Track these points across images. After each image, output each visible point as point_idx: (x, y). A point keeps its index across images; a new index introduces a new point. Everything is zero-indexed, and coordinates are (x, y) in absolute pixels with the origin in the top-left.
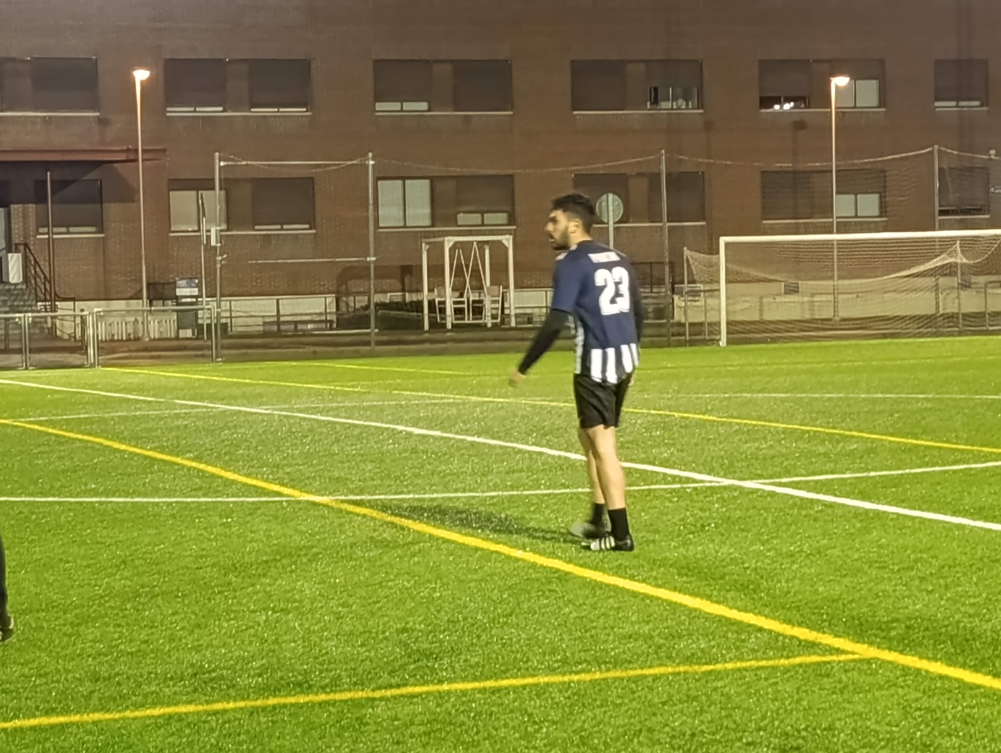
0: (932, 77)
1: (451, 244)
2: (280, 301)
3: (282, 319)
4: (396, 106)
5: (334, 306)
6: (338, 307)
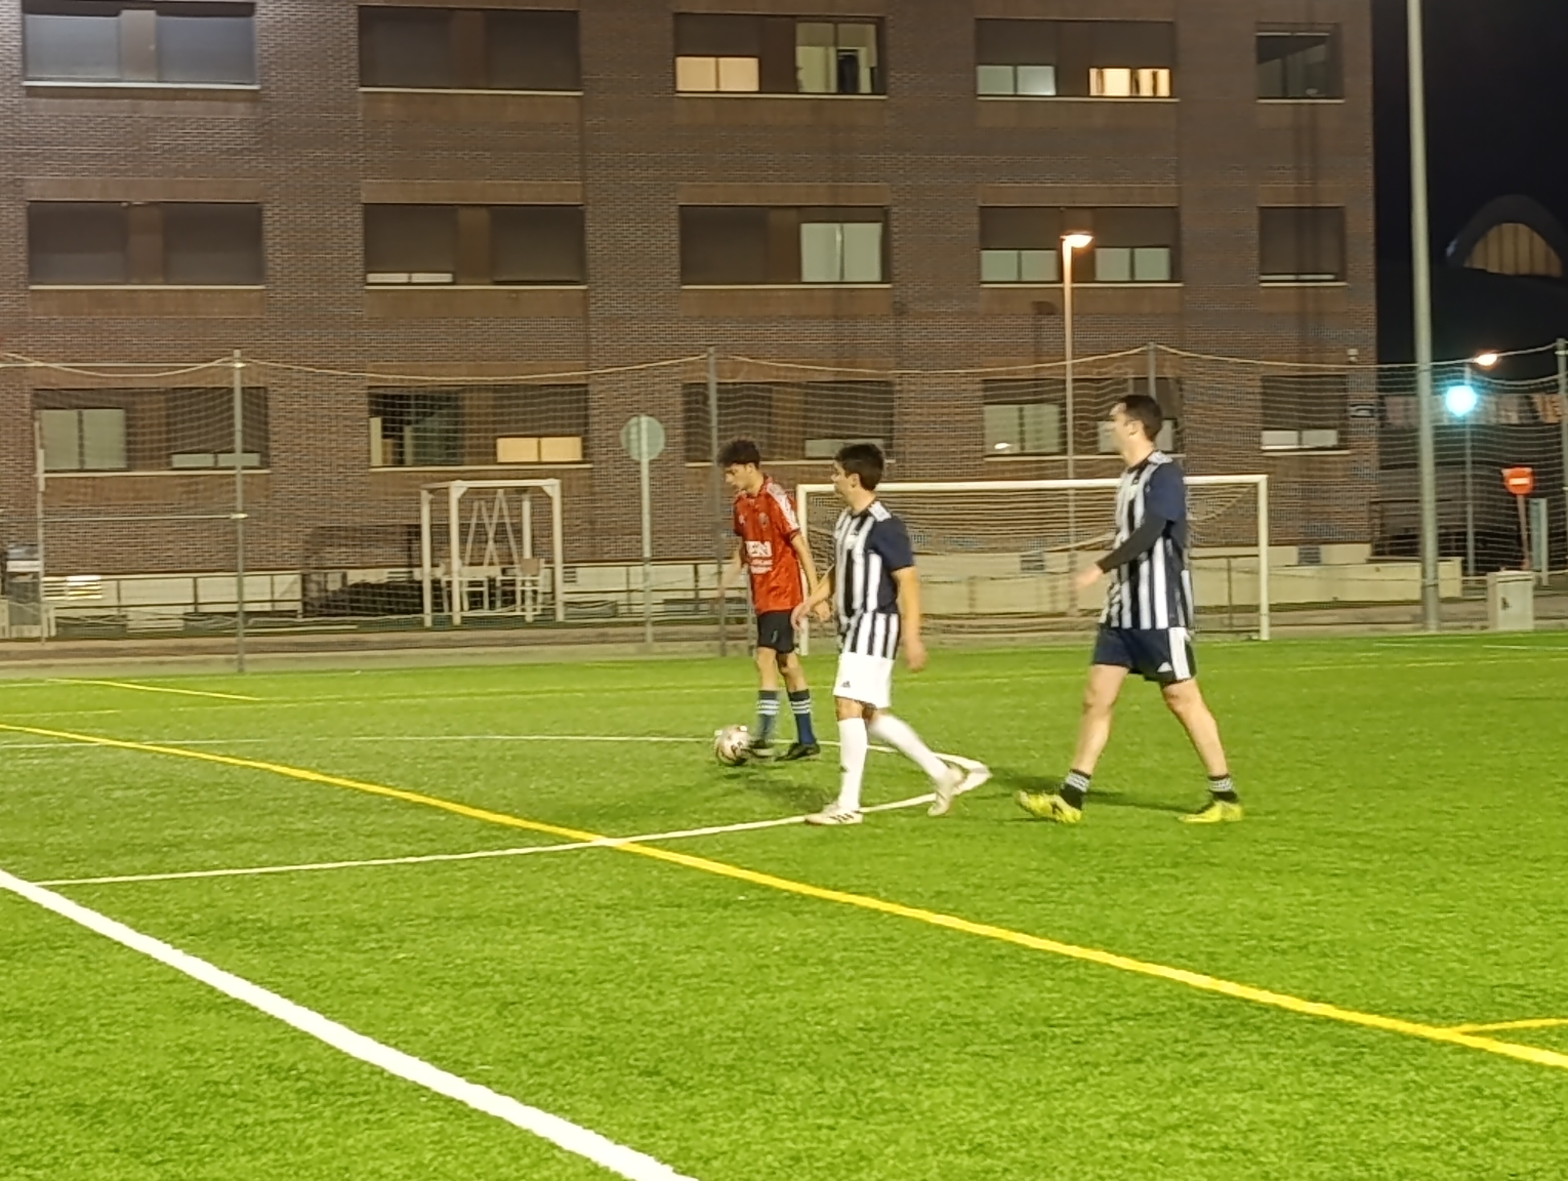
0: (1255, 233)
1: (461, 492)
2: (200, 580)
3: (201, 609)
4: (401, 276)
5: (298, 588)
6: (304, 589)
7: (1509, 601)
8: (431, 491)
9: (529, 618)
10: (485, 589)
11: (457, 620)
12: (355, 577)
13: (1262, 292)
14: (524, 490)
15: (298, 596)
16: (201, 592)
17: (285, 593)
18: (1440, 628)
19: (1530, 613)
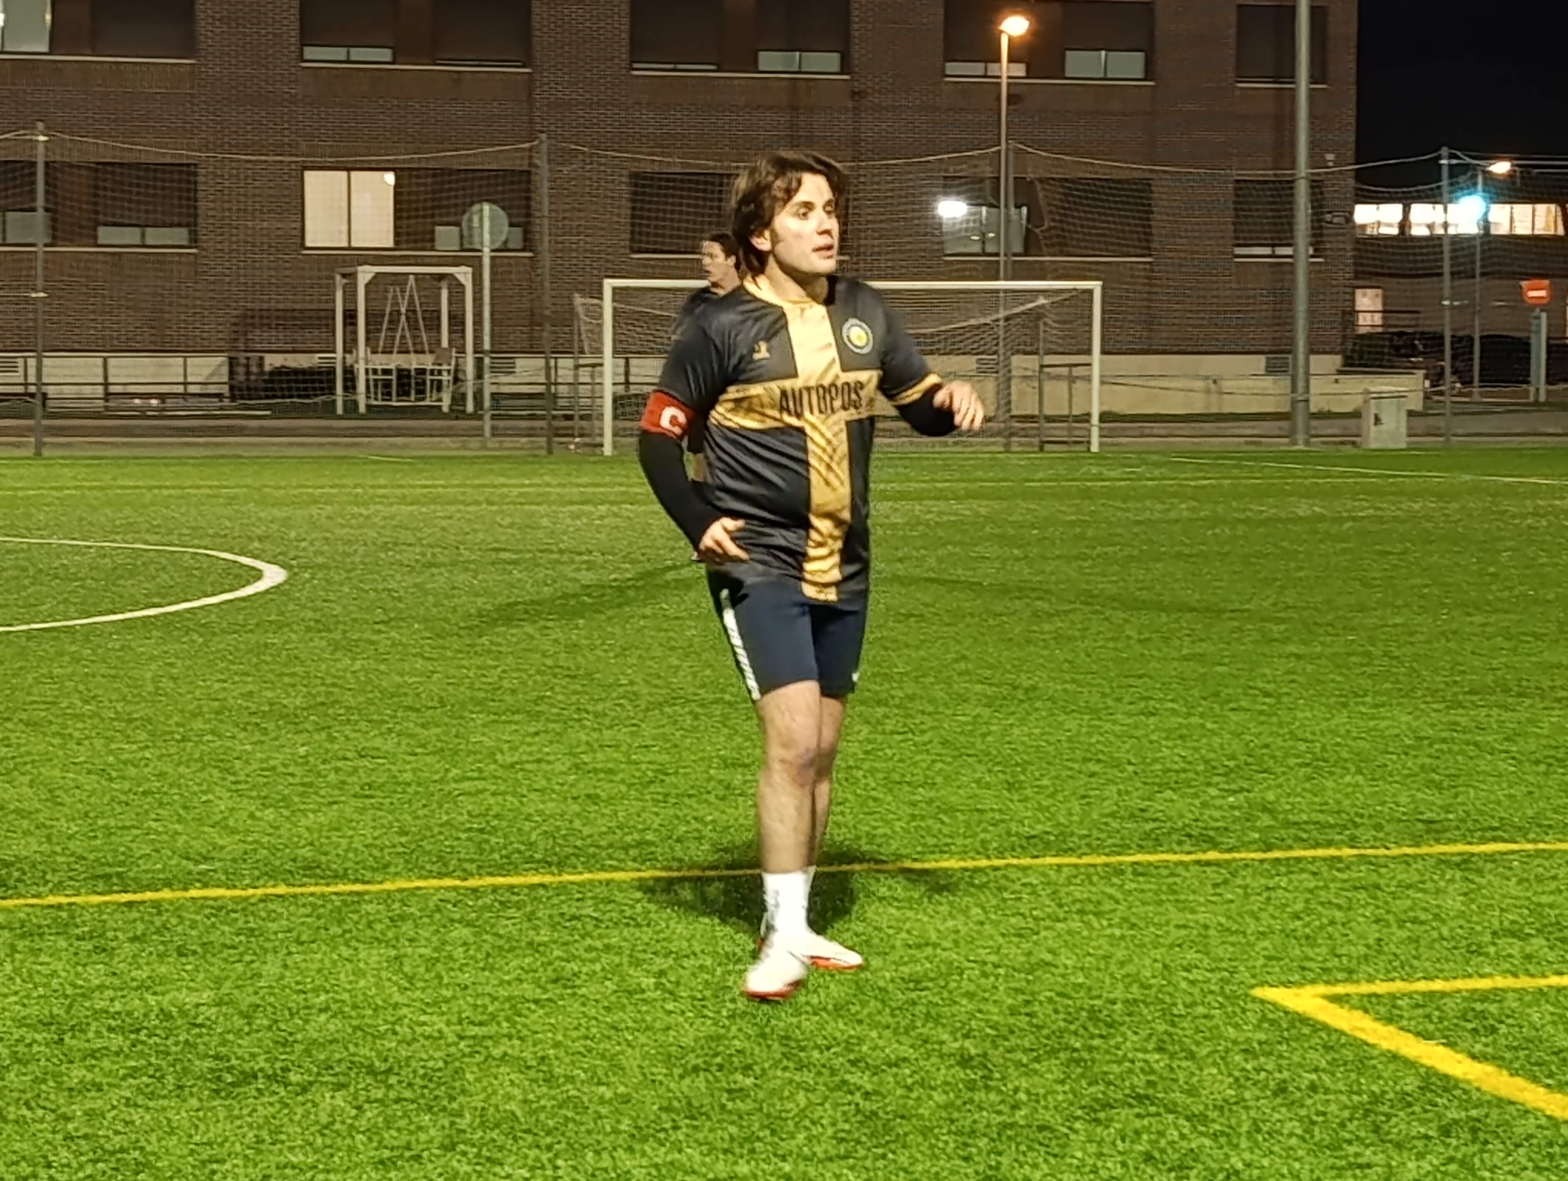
0: (1233, 31)
1: (369, 277)
2: (112, 362)
3: (113, 389)
4: (339, 53)
5: (225, 370)
6: (232, 373)
7: (1384, 418)
8: (344, 276)
9: (445, 409)
10: (394, 377)
11: (362, 409)
12: (273, 361)
13: (1238, 93)
14: (441, 277)
15: (225, 379)
16: (111, 371)
17: (212, 375)
18: (1307, 443)
19: (1403, 430)
